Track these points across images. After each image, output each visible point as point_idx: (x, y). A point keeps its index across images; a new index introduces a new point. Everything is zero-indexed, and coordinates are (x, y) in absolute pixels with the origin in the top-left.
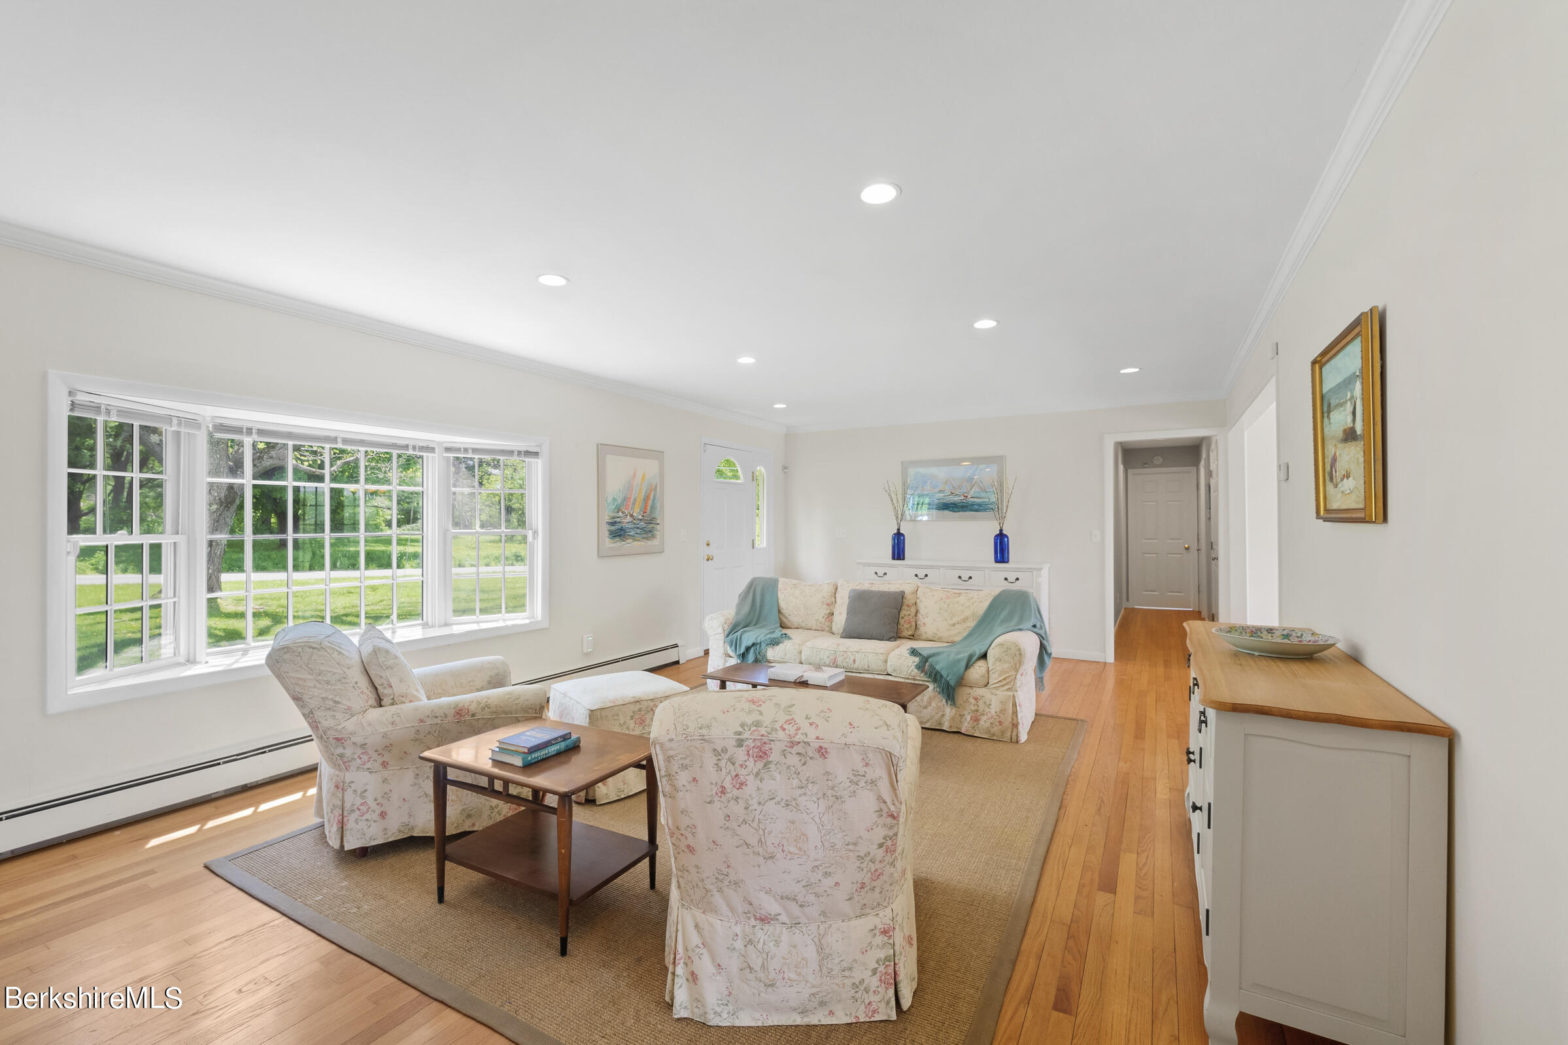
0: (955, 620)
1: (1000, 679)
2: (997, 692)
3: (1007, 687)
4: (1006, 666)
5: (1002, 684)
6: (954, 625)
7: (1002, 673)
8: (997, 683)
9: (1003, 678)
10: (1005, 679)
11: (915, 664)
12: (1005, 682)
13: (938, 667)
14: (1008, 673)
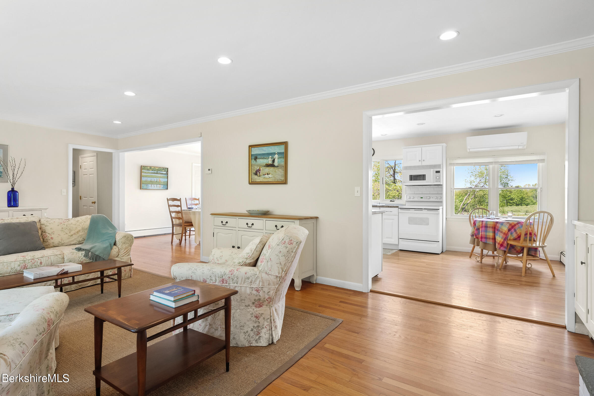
0: (72, 233)
1: (125, 252)
2: (124, 258)
3: (127, 255)
4: (127, 245)
5: (126, 253)
6: (72, 235)
7: (126, 248)
8: (123, 254)
9: (126, 251)
10: (127, 251)
11: (83, 255)
12: (127, 252)
13: (97, 253)
14: (128, 248)
